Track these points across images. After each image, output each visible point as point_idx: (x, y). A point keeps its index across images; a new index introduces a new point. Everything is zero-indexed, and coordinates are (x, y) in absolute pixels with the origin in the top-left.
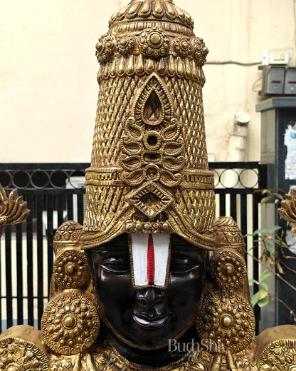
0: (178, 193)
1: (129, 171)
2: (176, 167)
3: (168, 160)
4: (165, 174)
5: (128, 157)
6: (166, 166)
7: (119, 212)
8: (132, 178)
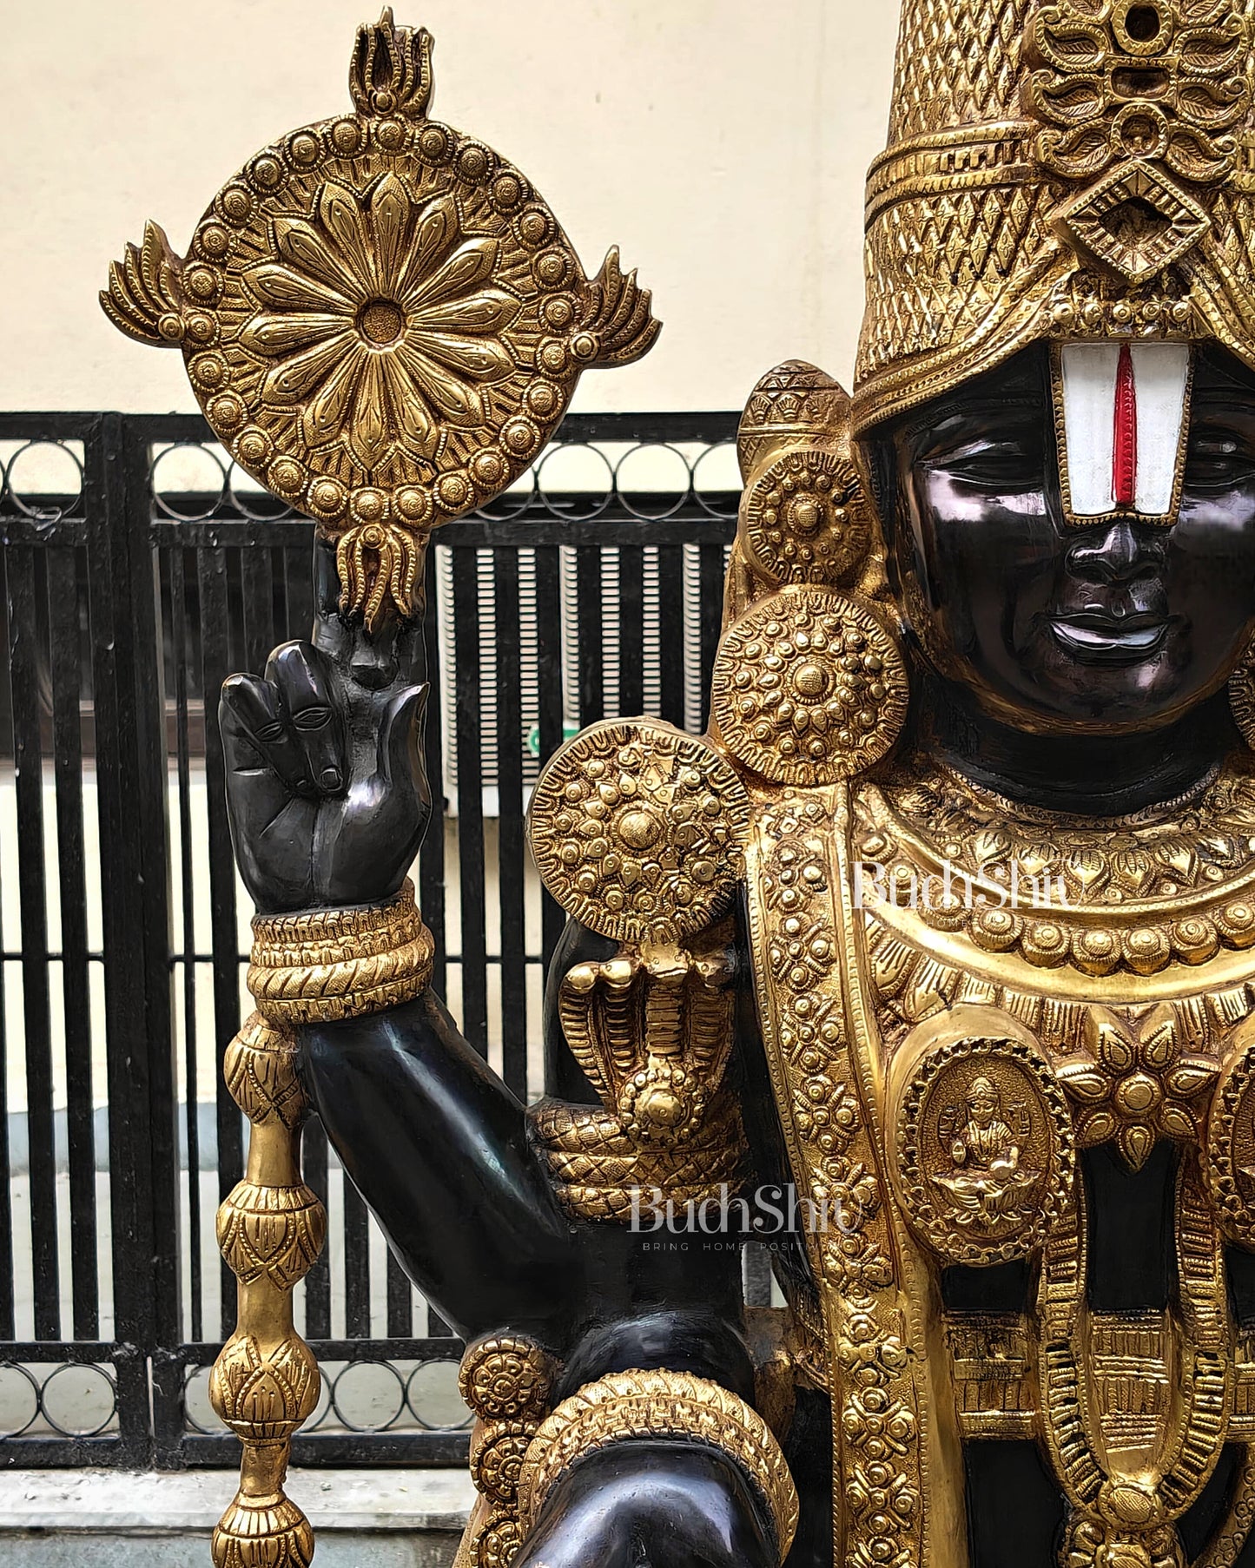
0: (1221, 206)
1: (1064, 128)
2: (1223, 115)
3: (1191, 91)
4: (1185, 138)
5: (1059, 80)
6: (1185, 109)
7: (1021, 273)
8: (1071, 150)
